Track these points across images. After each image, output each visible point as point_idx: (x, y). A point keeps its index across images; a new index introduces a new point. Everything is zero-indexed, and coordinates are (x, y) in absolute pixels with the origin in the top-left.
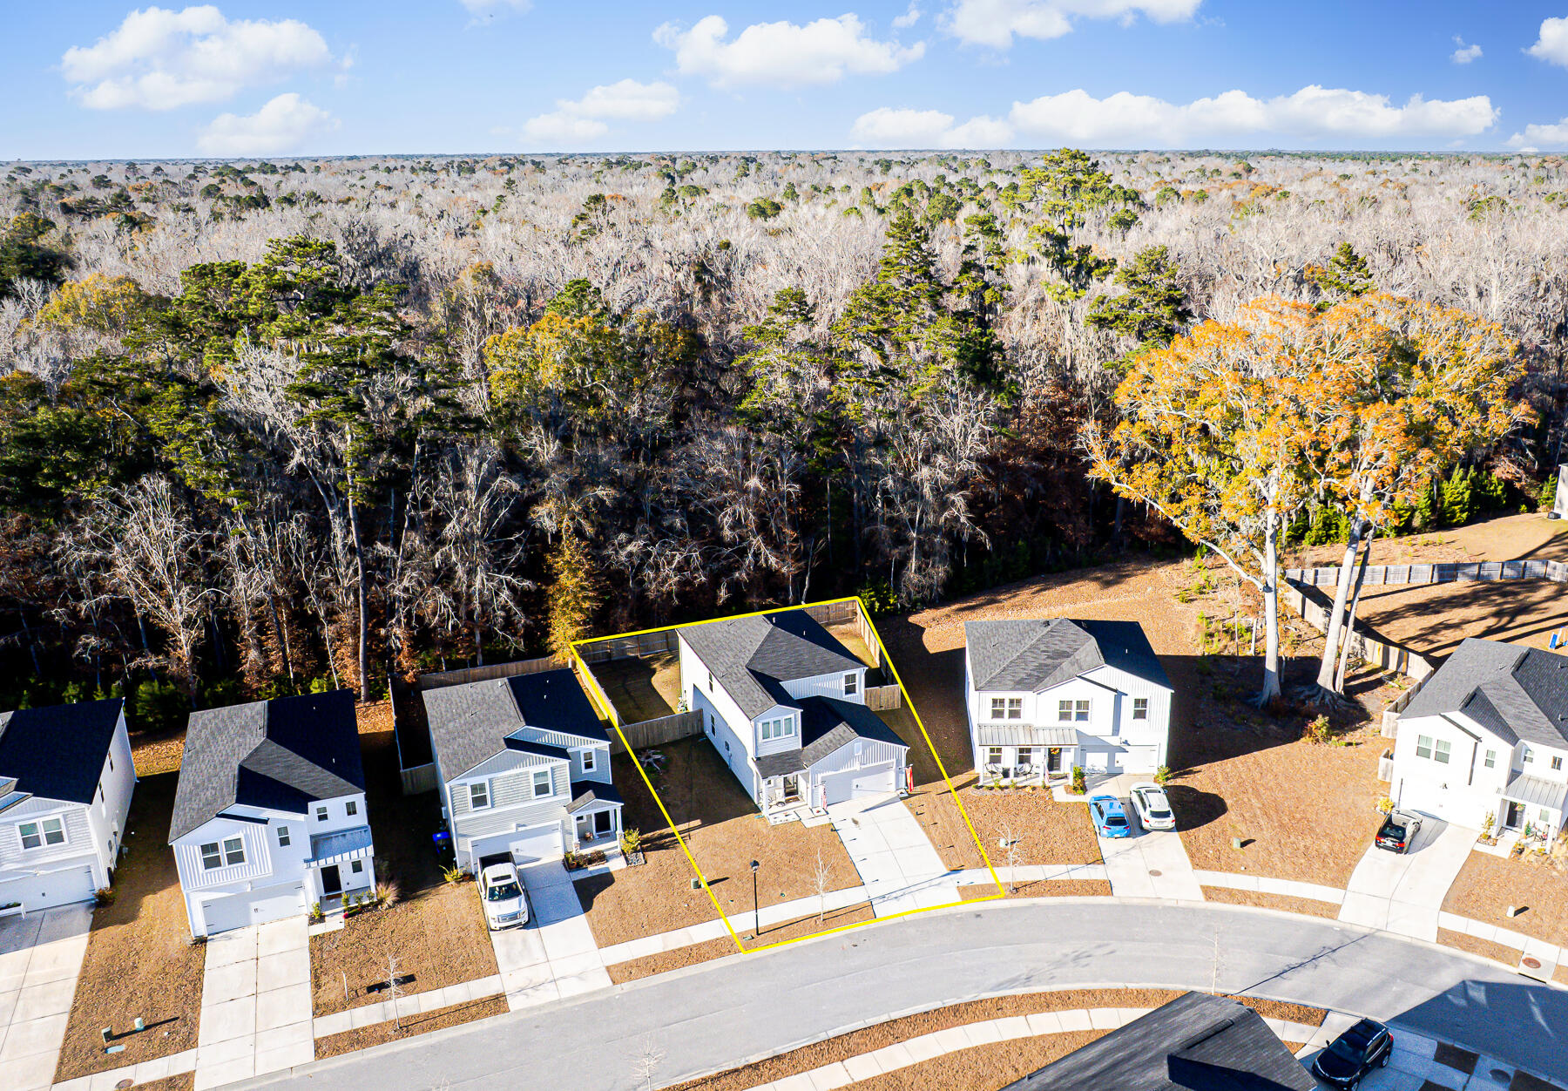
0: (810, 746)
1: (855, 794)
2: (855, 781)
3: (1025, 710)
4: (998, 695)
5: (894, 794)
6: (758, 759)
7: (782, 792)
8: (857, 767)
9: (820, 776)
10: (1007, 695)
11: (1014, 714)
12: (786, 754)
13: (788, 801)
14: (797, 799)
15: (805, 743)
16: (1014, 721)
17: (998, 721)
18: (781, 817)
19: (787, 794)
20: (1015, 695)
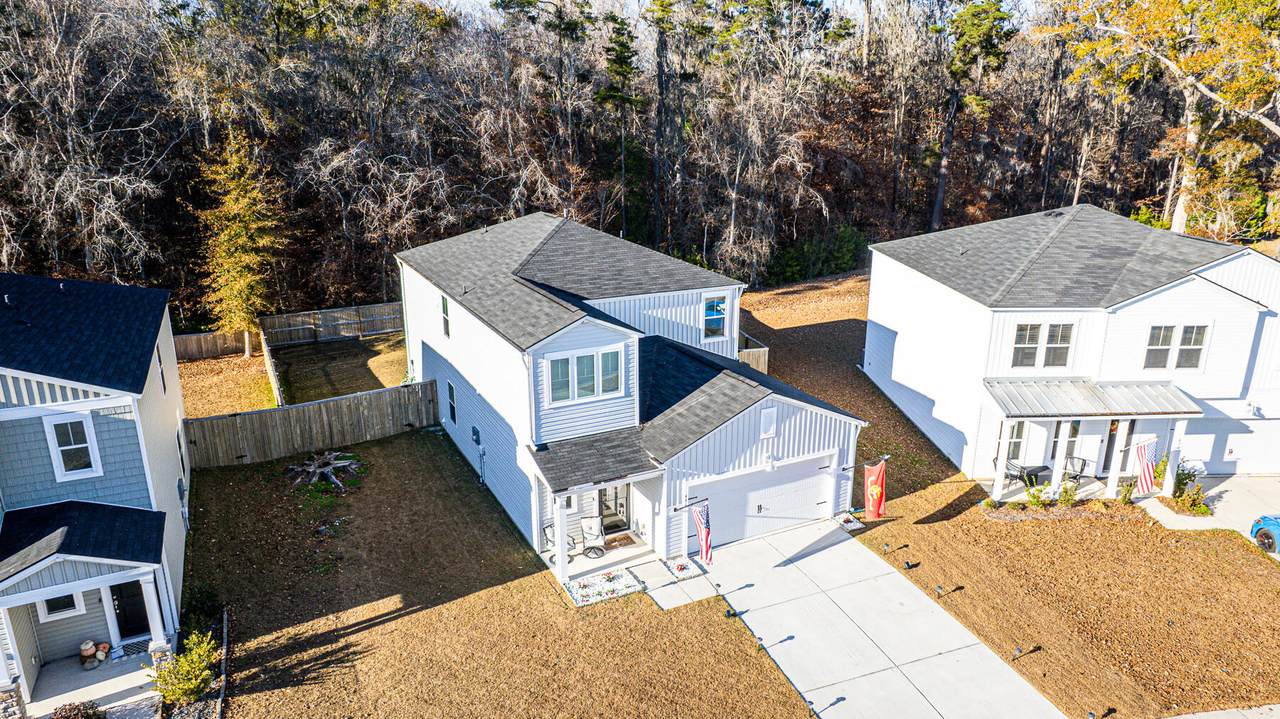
0: (659, 420)
1: (752, 524)
2: (755, 498)
3: (1076, 347)
4: (1028, 317)
5: (833, 525)
6: (542, 448)
7: (594, 525)
8: (764, 464)
9: (685, 486)
10: (1045, 318)
11: (1056, 357)
12: (606, 438)
13: (609, 546)
14: (628, 541)
15: (647, 414)
16: (1055, 371)
17: (1023, 372)
18: (599, 584)
19: (609, 529)
20: (1060, 317)
